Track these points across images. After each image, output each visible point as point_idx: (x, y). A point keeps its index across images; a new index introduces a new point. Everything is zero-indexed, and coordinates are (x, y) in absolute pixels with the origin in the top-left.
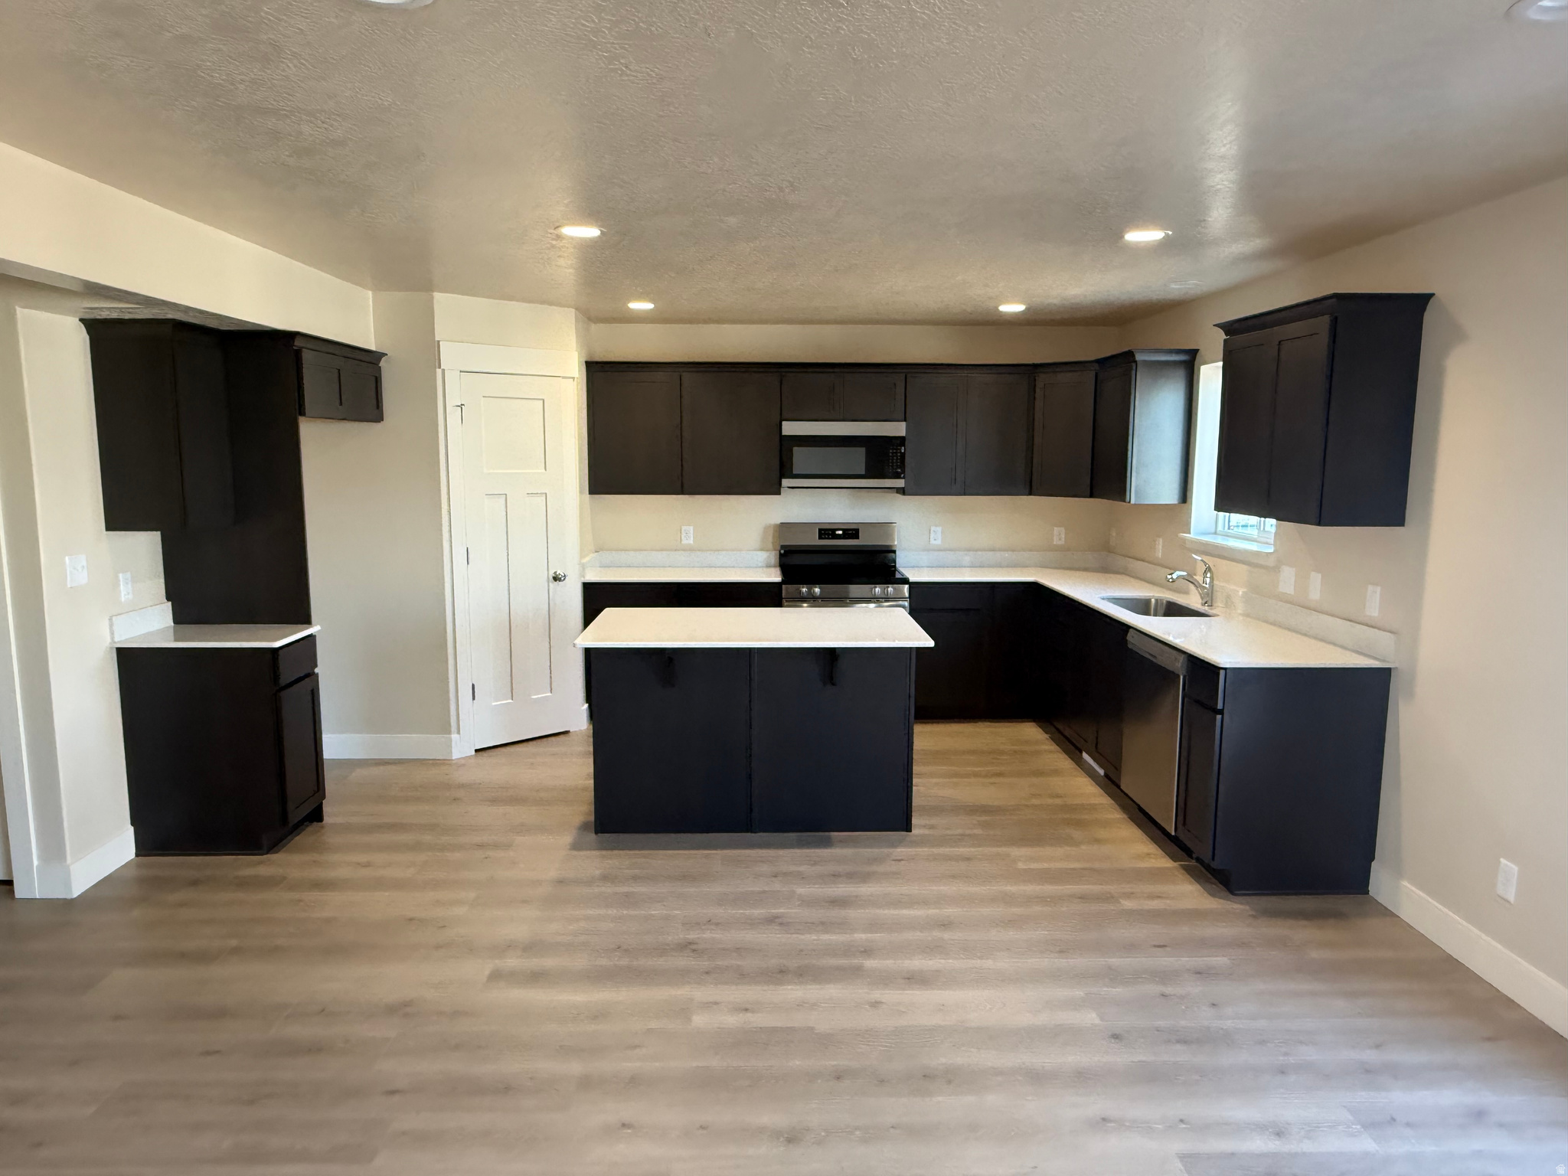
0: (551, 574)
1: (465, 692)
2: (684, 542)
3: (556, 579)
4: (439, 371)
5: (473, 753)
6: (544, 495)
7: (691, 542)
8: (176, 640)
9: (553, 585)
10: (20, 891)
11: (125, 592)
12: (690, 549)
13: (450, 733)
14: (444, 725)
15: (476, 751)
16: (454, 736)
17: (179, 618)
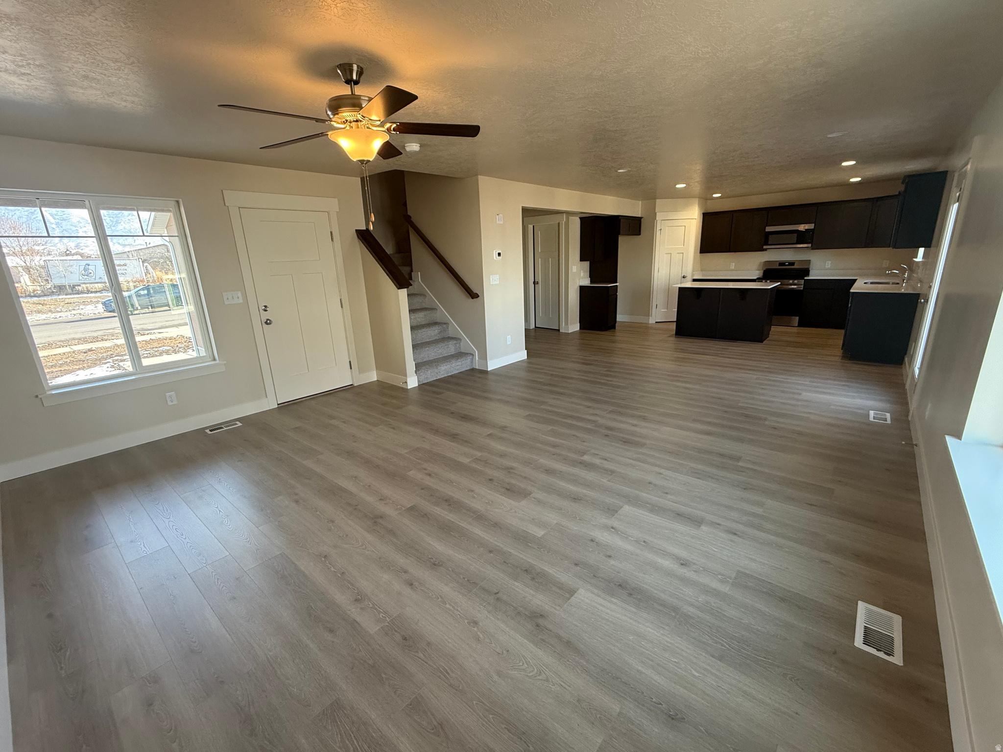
0: (683, 276)
1: (654, 306)
2: (731, 268)
3: (684, 277)
4: (656, 221)
5: (655, 322)
6: (682, 254)
7: (733, 268)
8: (591, 284)
9: (683, 279)
10: (561, 331)
11: (582, 274)
12: (733, 270)
13: (649, 316)
14: (648, 314)
15: (656, 322)
16: (650, 317)
17: (592, 282)
